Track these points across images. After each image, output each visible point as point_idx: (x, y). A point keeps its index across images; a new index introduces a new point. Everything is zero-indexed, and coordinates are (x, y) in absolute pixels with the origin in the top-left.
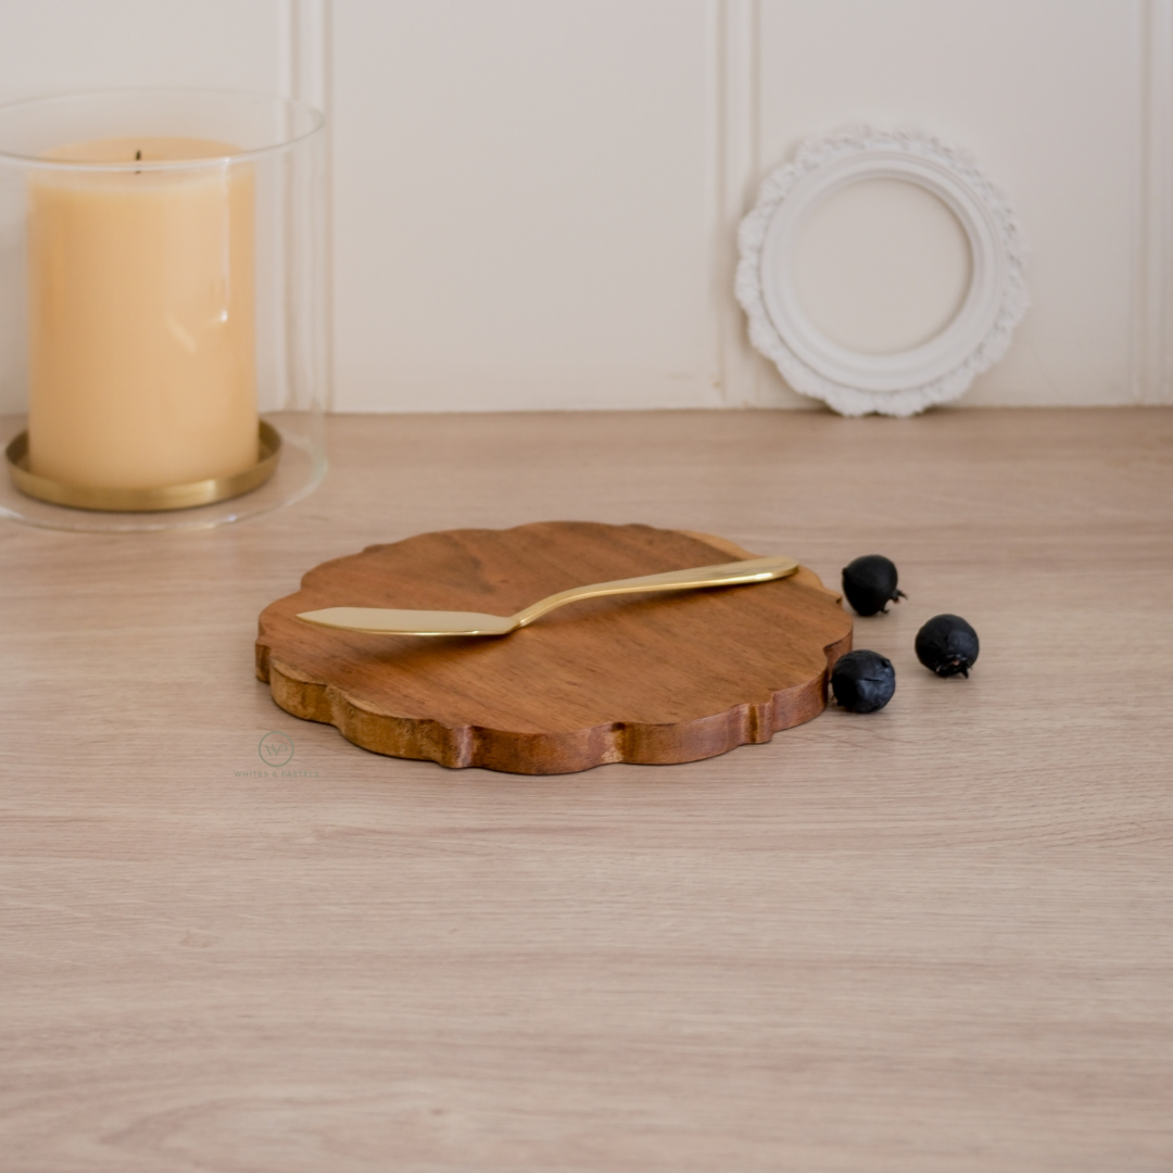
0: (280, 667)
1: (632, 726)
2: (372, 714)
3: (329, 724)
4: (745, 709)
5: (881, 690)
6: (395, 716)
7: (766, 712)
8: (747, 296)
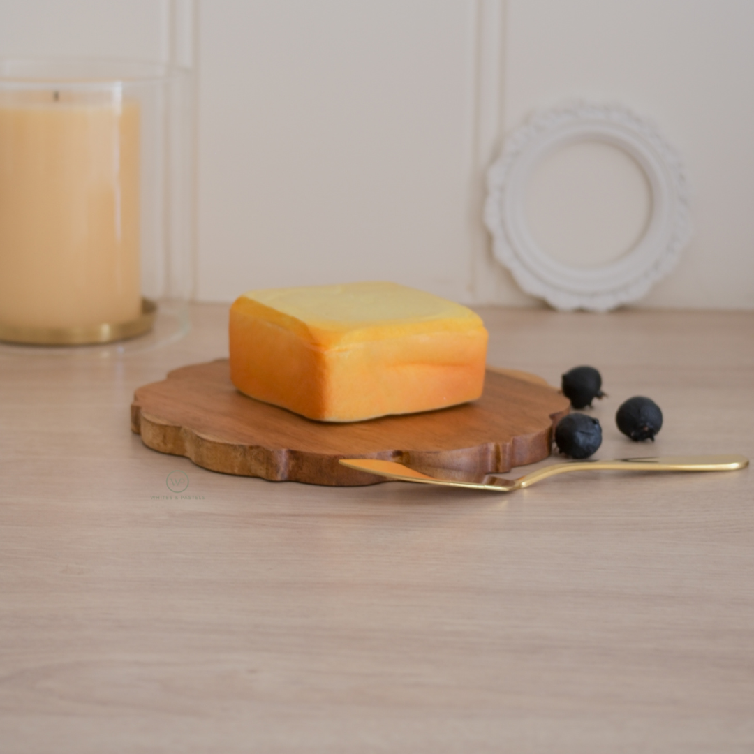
0: (148, 417)
1: (407, 453)
2: (214, 443)
3: (183, 456)
4: (492, 447)
5: (591, 441)
6: (231, 443)
7: (508, 450)
8: (493, 222)
